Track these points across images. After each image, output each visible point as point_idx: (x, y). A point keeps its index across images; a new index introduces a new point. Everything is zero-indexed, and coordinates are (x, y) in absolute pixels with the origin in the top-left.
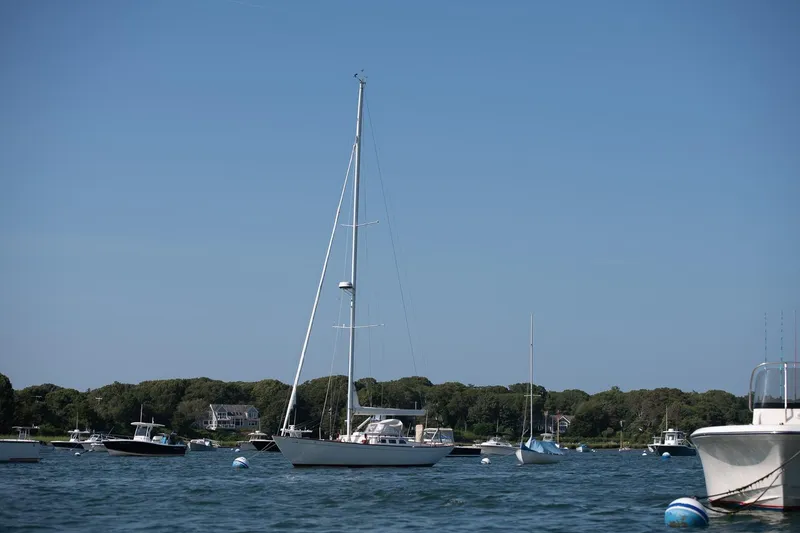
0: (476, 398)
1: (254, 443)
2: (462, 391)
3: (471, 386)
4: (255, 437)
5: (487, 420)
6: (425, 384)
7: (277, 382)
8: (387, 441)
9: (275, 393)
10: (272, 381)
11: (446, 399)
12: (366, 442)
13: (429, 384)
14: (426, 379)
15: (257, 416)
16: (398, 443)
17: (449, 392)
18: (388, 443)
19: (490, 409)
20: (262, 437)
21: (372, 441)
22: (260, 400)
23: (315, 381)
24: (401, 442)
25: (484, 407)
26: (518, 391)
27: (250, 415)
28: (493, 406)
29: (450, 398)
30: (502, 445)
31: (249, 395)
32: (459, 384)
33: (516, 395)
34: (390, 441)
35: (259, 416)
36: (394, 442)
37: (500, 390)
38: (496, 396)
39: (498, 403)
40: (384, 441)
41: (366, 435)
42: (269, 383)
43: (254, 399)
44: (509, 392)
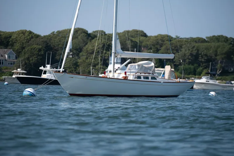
0: (181, 47)
1: (18, 78)
2: (170, 41)
3: (178, 37)
4: (17, 73)
5: (189, 63)
6: (142, 36)
7: (30, 32)
8: (142, 77)
9: (28, 41)
10: (26, 31)
11: (158, 47)
12: (126, 78)
13: (145, 35)
14: (142, 32)
15: (14, 58)
16: (150, 80)
17: (160, 42)
18: (142, 79)
19: (191, 55)
20: (23, 74)
21: (131, 77)
22: (17, 46)
23: (59, 32)
24: (152, 78)
25: (188, 53)
26: (214, 41)
27: (9, 57)
28: (194, 52)
29: (161, 46)
30: (211, 82)
31: (8, 42)
32: (168, 36)
33: (213, 44)
34: (144, 78)
35: (16, 58)
36: (147, 78)
37: (200, 40)
38: (197, 45)
39: (198, 50)
40: (139, 77)
41: (125, 73)
42: (23, 32)
43: (12, 45)
44: (206, 42)
